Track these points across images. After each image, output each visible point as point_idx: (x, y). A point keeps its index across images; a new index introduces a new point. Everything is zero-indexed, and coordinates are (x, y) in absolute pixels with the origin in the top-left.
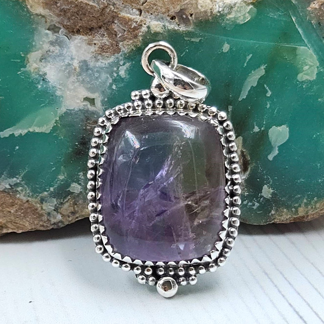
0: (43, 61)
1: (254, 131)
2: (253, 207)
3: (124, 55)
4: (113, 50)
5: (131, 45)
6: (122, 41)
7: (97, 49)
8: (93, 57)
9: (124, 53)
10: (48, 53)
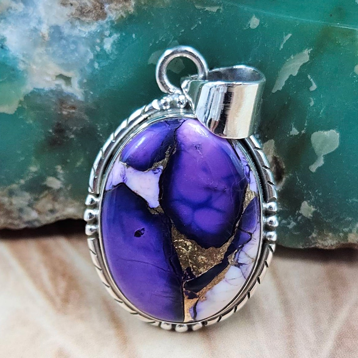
0: (2, 21)
1: (291, 134)
2: (288, 226)
3: (111, 23)
4: (96, 14)
5: (121, 11)
6: (109, 4)
7: (74, 12)
8: (69, 22)
9: (111, 21)
10: (10, 10)
